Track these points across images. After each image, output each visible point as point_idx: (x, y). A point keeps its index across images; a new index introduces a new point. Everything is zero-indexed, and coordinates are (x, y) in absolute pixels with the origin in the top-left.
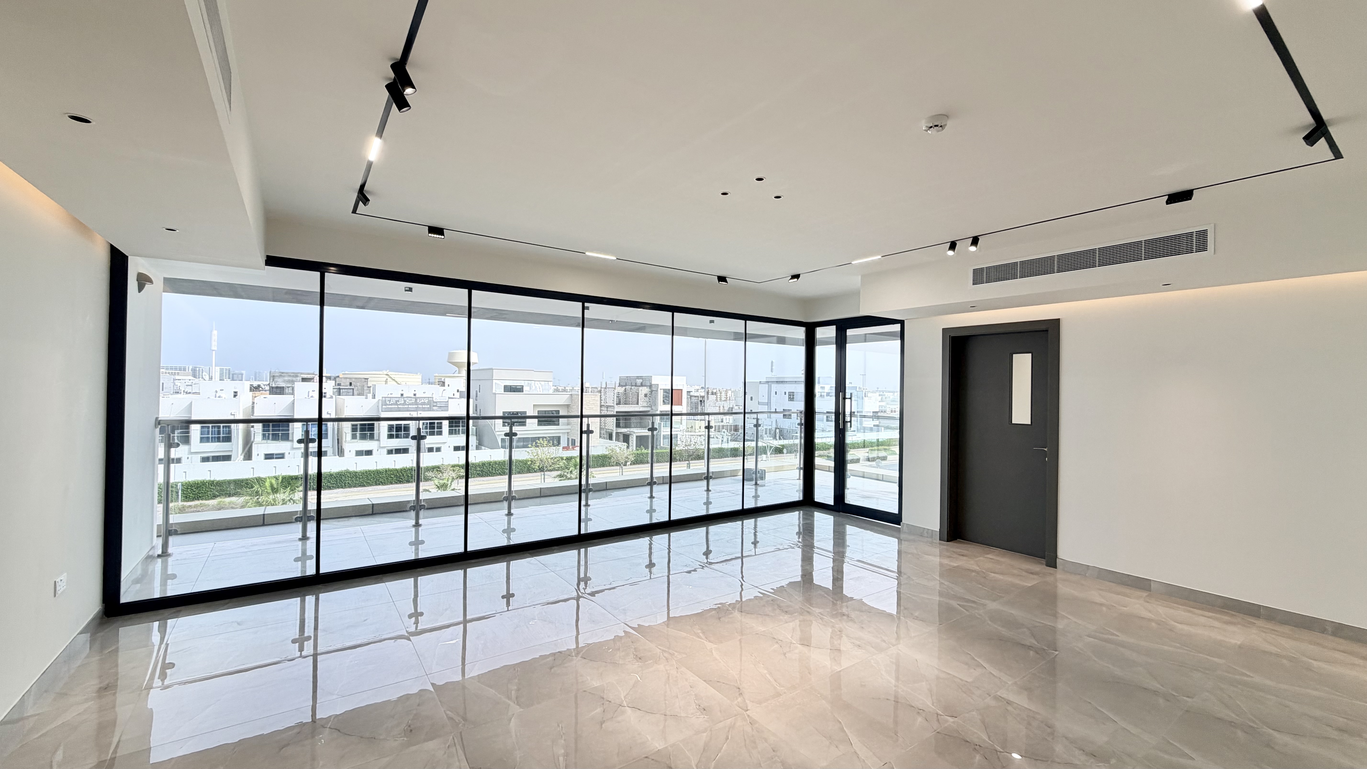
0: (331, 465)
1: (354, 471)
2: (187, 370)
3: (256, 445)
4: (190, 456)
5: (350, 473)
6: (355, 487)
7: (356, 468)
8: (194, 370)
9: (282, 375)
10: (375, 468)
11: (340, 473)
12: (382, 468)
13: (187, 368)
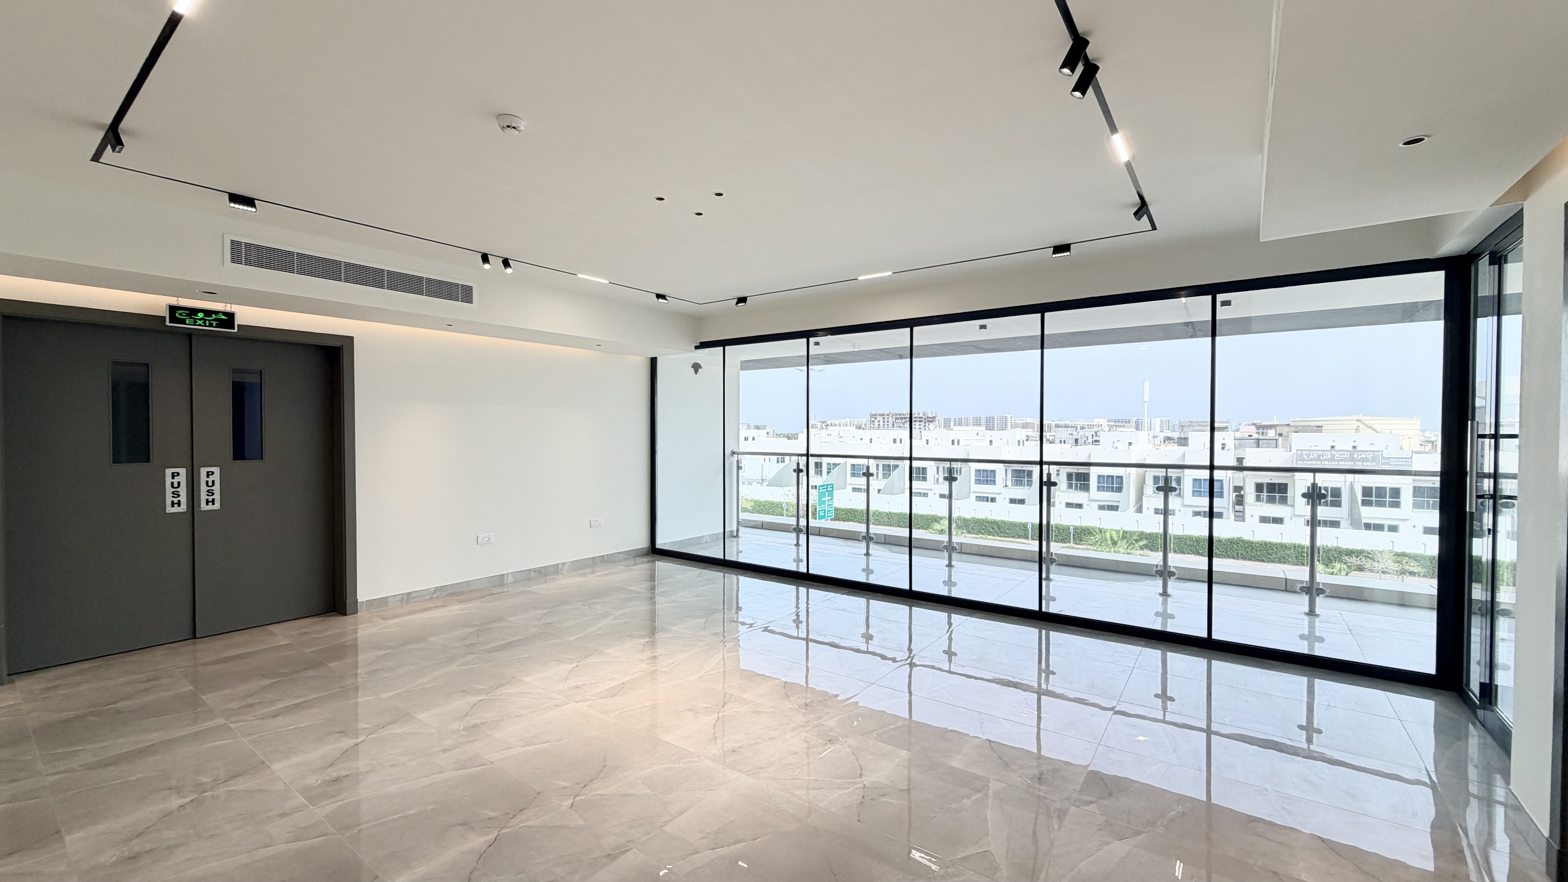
0: (1224, 529)
1: (1249, 540)
2: (1131, 422)
3: (1146, 498)
4: (1089, 503)
5: (1244, 542)
6: (1250, 560)
7: (1253, 537)
8: (1137, 423)
9: (1192, 424)
10: (1279, 541)
11: (1230, 540)
12: (1290, 542)
13: (1131, 420)
